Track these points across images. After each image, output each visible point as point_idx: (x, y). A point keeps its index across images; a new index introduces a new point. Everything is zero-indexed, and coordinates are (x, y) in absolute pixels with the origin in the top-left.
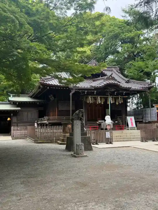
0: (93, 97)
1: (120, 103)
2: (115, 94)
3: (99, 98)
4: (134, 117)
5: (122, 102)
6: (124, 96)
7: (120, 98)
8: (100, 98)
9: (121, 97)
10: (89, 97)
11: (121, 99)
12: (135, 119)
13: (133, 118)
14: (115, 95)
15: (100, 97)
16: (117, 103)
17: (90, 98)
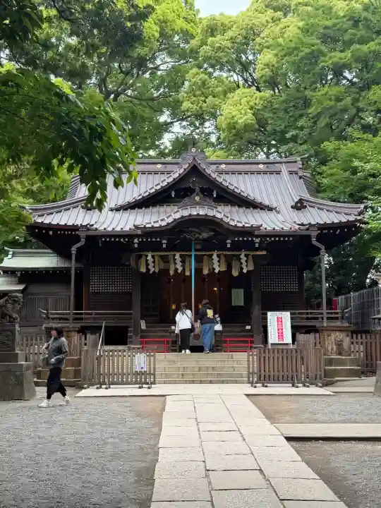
0: (161, 256)
1: (245, 271)
2: (229, 246)
3: (177, 257)
4: (291, 314)
5: (251, 268)
6: (257, 249)
7: (246, 256)
8: (180, 259)
9: (247, 253)
10: (147, 256)
11: (246, 261)
12: (292, 319)
13: (286, 316)
14: (229, 250)
15: (181, 256)
16: (235, 273)
17: (149, 258)
